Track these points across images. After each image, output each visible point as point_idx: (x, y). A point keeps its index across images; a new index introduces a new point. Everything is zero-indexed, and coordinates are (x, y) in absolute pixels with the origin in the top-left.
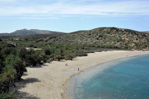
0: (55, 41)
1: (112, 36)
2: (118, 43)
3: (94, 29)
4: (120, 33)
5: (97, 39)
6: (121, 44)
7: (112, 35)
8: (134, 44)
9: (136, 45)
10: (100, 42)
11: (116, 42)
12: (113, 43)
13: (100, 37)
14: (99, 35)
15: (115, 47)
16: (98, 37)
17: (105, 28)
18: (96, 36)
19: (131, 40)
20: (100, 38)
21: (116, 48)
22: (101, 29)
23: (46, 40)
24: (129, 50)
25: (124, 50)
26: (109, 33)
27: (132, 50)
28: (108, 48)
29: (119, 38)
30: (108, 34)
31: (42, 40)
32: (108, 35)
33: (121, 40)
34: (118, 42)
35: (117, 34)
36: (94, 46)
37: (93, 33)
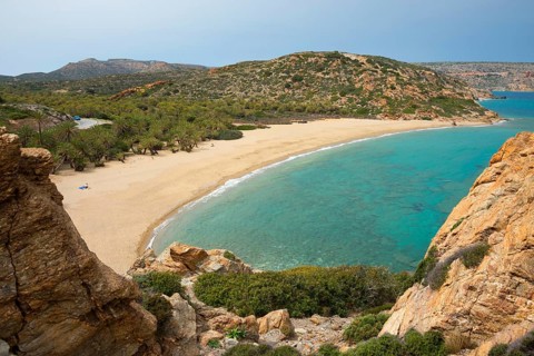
0: (169, 94)
1: (328, 79)
2: (344, 100)
3: (280, 58)
4: (352, 68)
5: (288, 86)
6: (350, 100)
7: (328, 74)
8: (384, 102)
9: (388, 103)
10: (294, 94)
11: (338, 95)
12: (330, 97)
13: (295, 80)
14: (292, 75)
15: (332, 111)
16: (289, 80)
17: (312, 54)
18: (284, 78)
19: (377, 91)
20: (296, 84)
21: (336, 113)
22: (301, 59)
23: (143, 91)
24: (370, 118)
25: (356, 117)
26: (321, 70)
27: (378, 116)
28: (314, 112)
29: (347, 83)
30: (318, 71)
31: (133, 92)
32: (320, 74)
33: (352, 90)
34: (343, 95)
35: (342, 73)
36: (276, 109)
37: (277, 71)
